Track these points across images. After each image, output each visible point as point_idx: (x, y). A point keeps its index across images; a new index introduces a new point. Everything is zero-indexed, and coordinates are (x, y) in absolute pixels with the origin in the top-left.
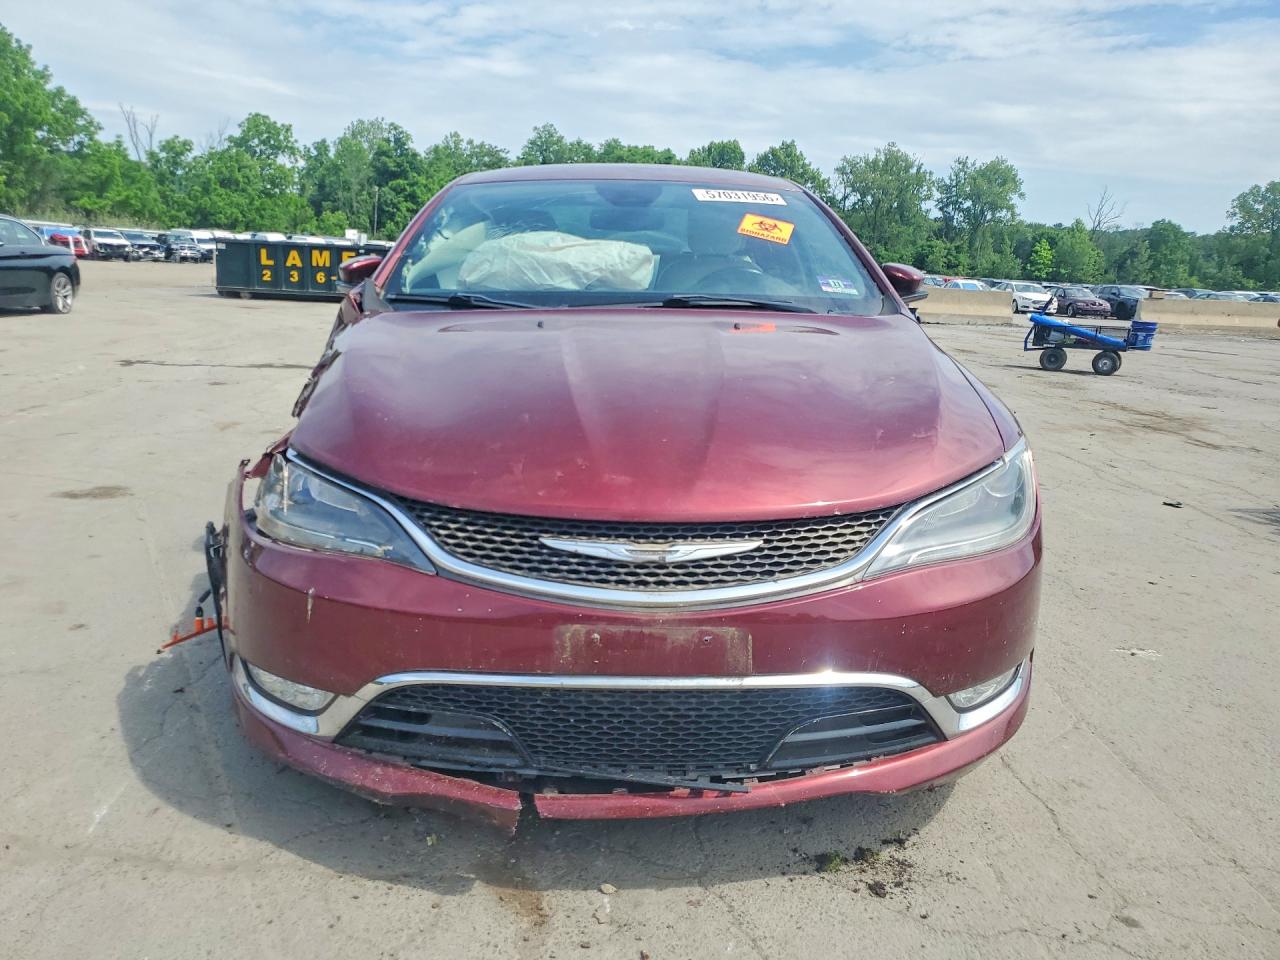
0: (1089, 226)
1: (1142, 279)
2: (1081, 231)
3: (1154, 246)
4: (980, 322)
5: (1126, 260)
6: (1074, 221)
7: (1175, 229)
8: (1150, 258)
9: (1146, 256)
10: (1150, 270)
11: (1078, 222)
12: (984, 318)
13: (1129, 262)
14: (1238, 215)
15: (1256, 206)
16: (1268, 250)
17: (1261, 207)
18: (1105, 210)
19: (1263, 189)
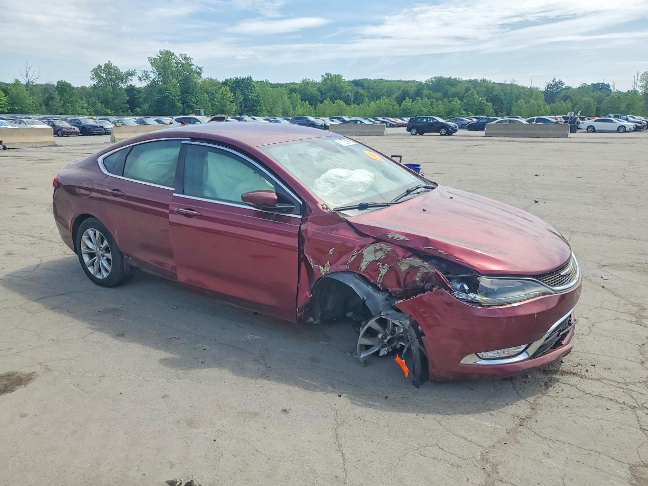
0: (23, 82)
1: (60, 111)
2: (20, 85)
3: (61, 94)
4: (38, 145)
5: (49, 101)
6: (14, 80)
7: (69, 85)
8: (60, 100)
9: (58, 99)
10: (63, 106)
11: (17, 80)
12: (40, 143)
13: (50, 102)
14: (96, 79)
15: (102, 75)
16: (112, 96)
17: (105, 75)
18: (30, 74)
19: (103, 67)
